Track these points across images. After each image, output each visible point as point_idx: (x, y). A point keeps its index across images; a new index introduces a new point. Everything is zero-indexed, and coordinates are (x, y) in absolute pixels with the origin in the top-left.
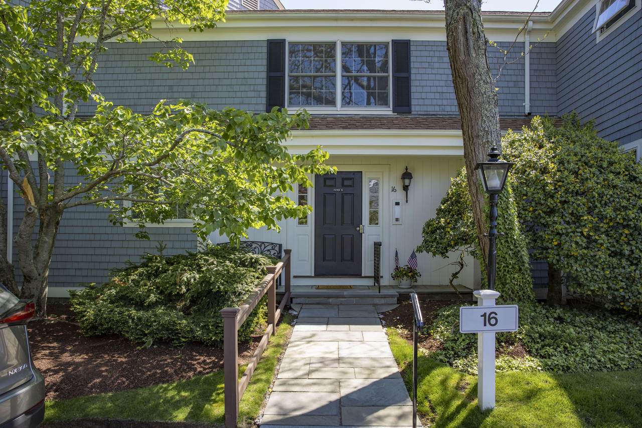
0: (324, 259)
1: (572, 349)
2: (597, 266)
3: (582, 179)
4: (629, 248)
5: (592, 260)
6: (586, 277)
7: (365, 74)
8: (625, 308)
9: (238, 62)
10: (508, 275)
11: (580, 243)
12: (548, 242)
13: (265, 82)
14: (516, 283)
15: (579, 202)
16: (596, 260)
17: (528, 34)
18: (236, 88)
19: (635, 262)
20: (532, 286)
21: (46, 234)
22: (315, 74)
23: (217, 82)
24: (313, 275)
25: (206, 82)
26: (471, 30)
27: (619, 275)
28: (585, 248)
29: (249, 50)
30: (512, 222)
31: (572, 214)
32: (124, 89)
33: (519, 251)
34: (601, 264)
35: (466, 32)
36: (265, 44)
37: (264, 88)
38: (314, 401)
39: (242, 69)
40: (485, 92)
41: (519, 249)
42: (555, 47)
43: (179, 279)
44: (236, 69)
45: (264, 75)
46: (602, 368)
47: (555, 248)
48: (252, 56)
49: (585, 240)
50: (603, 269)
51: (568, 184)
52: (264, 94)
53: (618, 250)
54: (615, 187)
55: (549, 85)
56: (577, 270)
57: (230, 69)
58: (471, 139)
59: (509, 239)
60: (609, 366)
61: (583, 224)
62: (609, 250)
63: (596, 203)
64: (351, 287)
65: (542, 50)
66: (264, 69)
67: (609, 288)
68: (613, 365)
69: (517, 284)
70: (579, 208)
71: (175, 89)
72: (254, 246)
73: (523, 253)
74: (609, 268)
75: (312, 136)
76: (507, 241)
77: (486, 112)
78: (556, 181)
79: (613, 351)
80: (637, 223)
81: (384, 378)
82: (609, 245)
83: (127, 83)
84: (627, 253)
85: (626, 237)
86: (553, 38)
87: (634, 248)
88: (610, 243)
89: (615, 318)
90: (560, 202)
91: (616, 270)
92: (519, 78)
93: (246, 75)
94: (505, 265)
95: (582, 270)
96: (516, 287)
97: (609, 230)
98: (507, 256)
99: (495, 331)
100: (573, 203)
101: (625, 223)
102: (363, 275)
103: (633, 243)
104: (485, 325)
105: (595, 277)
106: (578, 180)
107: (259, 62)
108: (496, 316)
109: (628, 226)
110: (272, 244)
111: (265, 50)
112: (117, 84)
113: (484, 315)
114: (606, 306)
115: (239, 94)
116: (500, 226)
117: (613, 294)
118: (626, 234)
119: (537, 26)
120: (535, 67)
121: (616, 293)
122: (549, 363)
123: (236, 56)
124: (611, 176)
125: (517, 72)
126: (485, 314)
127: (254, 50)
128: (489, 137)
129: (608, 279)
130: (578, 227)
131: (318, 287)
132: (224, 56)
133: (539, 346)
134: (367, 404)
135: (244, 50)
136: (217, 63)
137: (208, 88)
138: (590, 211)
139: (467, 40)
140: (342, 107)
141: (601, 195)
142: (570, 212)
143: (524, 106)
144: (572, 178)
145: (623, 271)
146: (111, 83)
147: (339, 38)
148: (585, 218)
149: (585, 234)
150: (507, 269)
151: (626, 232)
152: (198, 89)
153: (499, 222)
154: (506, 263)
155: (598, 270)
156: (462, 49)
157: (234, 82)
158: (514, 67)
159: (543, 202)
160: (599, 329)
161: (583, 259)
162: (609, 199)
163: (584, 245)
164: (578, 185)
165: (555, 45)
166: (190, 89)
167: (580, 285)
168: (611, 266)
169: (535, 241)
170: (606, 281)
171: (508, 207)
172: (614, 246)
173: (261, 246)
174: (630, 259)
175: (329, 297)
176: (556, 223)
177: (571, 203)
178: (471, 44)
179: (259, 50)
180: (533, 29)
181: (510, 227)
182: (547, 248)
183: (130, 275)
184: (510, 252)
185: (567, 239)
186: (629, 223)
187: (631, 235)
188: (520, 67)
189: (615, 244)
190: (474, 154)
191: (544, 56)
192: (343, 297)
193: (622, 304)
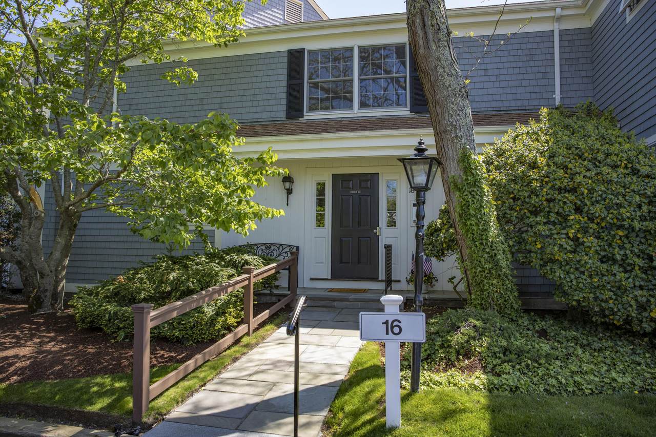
0: (341, 262)
1: (534, 367)
2: (583, 273)
3: (571, 174)
4: (622, 252)
5: (578, 266)
6: (569, 284)
7: (383, 76)
8: (615, 322)
9: (261, 73)
10: (486, 281)
11: (565, 246)
12: (530, 244)
13: (285, 90)
14: (495, 289)
15: (565, 200)
16: (582, 266)
17: (557, 21)
18: (259, 97)
19: (629, 268)
20: (516, 294)
21: (60, 236)
22: (333, 79)
23: (241, 93)
24: (330, 278)
25: (232, 93)
26: (430, 22)
27: (608, 283)
28: (571, 252)
29: (271, 61)
30: (487, 223)
31: (558, 213)
32: (162, 105)
33: (495, 255)
34: (587, 270)
35: (425, 25)
36: (286, 54)
37: (284, 96)
38: (233, 402)
39: (264, 79)
40: (450, 85)
41: (496, 251)
42: (590, 33)
43: (165, 278)
44: (259, 79)
45: (285, 83)
46: (563, 392)
47: (539, 252)
48: (274, 66)
49: (571, 243)
50: (591, 276)
51: (555, 180)
52: (284, 102)
53: (609, 255)
54: (610, 182)
55: (583, 74)
56: (560, 277)
57: (254, 80)
58: (440, 135)
59: (484, 242)
60: (570, 389)
61: (569, 224)
62: (599, 254)
63: (586, 201)
64: (365, 291)
65: (575, 37)
66: (285, 77)
67: (596, 298)
68: (575, 389)
69: (497, 291)
70: (565, 207)
71: (205, 101)
72: (273, 248)
73: (499, 257)
74: (597, 275)
75: (321, 140)
76: (481, 244)
77: (452, 106)
78: (544, 176)
79: (586, 373)
80: (631, 223)
81: (322, 385)
82: (598, 248)
83: (165, 99)
84: (618, 257)
85: (620, 239)
86: (587, 23)
87: (628, 252)
88: (600, 246)
89: (608, 334)
90: (547, 200)
91: (605, 278)
92: (548, 69)
93: (268, 85)
94: (481, 269)
95: (567, 276)
96: (496, 295)
97: (601, 231)
98: (482, 260)
99: (399, 341)
100: (559, 200)
101: (619, 223)
102: (380, 279)
103: (628, 246)
104: (387, 333)
105: (581, 285)
106: (567, 175)
107: (280, 72)
108: (400, 324)
109: (621, 227)
110: (290, 246)
111: (286, 60)
112: (156, 100)
113: (386, 323)
114: (594, 319)
115: (261, 103)
116: (474, 228)
117: (600, 305)
118: (621, 237)
119: (565, 13)
120: (566, 56)
121: (603, 304)
122: (496, 382)
123: (260, 67)
124: (606, 170)
125: (545, 63)
126: (387, 321)
127: (276, 60)
128: (458, 131)
129: (595, 288)
130: (564, 229)
131: (332, 290)
132: (248, 68)
133: (499, 361)
134: (281, 410)
135: (267, 61)
136: (242, 75)
137: (234, 99)
138: (578, 210)
139: (425, 33)
140: (359, 109)
141: (592, 191)
142: (556, 211)
143: (555, 98)
144: (560, 173)
145: (612, 278)
146: (151, 100)
147: (356, 43)
148: (572, 217)
149: (571, 235)
150: (484, 274)
151: (621, 233)
152: (224, 100)
153: (472, 222)
154: (483, 268)
155: (584, 277)
156: (421, 43)
157: (258, 92)
158: (542, 57)
159: (527, 200)
160: (582, 346)
161: (567, 264)
162: (601, 196)
163: (569, 248)
164: (566, 181)
165: (590, 30)
166: (218, 100)
167: (565, 294)
168: (599, 273)
169: (520, 243)
170: (593, 290)
171: (481, 206)
172: (605, 250)
173: (279, 248)
174: (625, 265)
175: (334, 300)
176: (540, 224)
177: (557, 201)
178: (431, 37)
179: (281, 60)
180: (562, 16)
181: (484, 228)
182: (530, 252)
183: (138, 274)
184: (486, 256)
185: (551, 241)
186: (623, 223)
187: (627, 237)
188: (549, 57)
189: (606, 247)
190: (443, 150)
191: (577, 43)
192: (348, 300)
193: (611, 317)
